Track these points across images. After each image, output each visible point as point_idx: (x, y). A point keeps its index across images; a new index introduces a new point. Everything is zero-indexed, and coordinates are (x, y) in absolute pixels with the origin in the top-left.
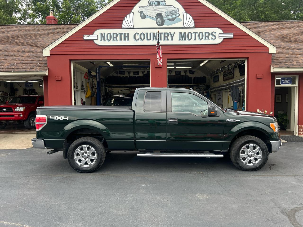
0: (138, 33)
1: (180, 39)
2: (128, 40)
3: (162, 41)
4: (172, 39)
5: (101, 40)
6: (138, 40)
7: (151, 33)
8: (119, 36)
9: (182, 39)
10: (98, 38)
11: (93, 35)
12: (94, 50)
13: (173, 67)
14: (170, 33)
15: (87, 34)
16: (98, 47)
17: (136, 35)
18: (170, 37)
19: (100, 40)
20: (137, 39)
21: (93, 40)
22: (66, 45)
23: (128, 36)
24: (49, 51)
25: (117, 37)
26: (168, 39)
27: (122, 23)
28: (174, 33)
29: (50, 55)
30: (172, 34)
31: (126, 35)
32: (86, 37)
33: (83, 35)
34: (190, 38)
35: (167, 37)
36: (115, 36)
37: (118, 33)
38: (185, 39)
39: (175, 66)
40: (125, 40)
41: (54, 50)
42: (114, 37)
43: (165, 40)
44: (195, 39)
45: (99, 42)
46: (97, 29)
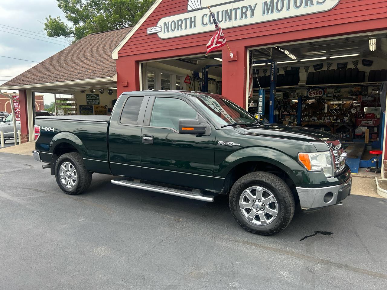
0: (207, 15)
1: (264, 13)
2: (195, 26)
3: (238, 20)
4: (253, 15)
5: (165, 32)
6: (207, 24)
7: (223, 11)
8: (184, 22)
9: (268, 12)
10: (161, 30)
11: (156, 26)
12: (158, 46)
13: (325, 58)
14: (250, 6)
15: (151, 27)
16: (162, 42)
17: (205, 17)
18: (249, 13)
19: (163, 33)
20: (205, 23)
21: (156, 33)
22: (132, 43)
23: (194, 22)
24: (117, 53)
25: (182, 25)
26: (246, 16)
27: (187, 4)
28: (256, 4)
29: (118, 57)
30: (253, 7)
31: (193, 20)
32: (150, 31)
33: (147, 29)
34: (279, 8)
35: (245, 13)
36: (180, 23)
37: (183, 20)
38: (272, 11)
39: (328, 56)
40: (191, 27)
41: (122, 52)
42: (178, 25)
43: (243, 18)
44: (289, 8)
45: (163, 35)
46: (160, 18)
